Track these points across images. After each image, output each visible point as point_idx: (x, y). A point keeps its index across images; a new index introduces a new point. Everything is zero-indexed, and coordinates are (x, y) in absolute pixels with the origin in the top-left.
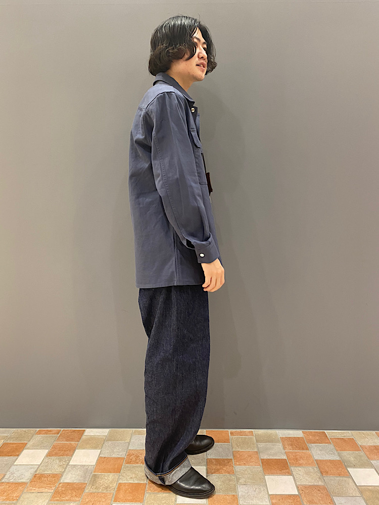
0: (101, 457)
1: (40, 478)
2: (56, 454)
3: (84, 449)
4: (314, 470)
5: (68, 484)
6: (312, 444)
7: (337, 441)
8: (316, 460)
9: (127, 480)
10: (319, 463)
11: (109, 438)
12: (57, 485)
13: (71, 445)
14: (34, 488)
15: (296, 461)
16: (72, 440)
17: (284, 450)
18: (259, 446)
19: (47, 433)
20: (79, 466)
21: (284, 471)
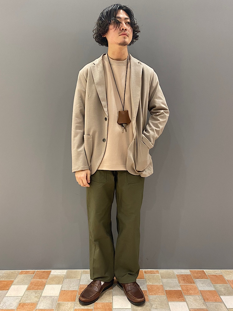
0: (63, 290)
1: (23, 306)
2: (33, 289)
3: (51, 285)
4: (199, 297)
5: (41, 310)
6: (197, 279)
7: (212, 277)
8: (200, 291)
9: (80, 307)
10: (202, 293)
11: (67, 277)
13: (42, 282)
15: (188, 292)
16: (43, 278)
17: (179, 283)
18: (163, 281)
19: (26, 273)
20: (48, 297)
21: (180, 299)
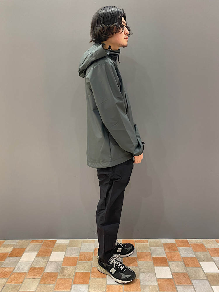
0: (66, 257)
1: (33, 270)
2: (41, 255)
3: (56, 252)
4: (181, 263)
5: (48, 273)
6: (180, 248)
7: (194, 245)
8: (182, 258)
9: (80, 271)
10: (184, 259)
11: (70, 245)
12: (42, 274)
13: (50, 250)
14: (31, 276)
15: (171, 258)
16: (50, 246)
17: (165, 251)
18: (151, 249)
19: (36, 242)
20: (54, 262)
21: (165, 264)
